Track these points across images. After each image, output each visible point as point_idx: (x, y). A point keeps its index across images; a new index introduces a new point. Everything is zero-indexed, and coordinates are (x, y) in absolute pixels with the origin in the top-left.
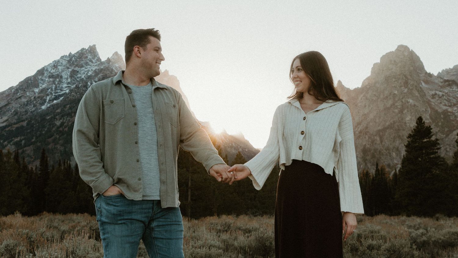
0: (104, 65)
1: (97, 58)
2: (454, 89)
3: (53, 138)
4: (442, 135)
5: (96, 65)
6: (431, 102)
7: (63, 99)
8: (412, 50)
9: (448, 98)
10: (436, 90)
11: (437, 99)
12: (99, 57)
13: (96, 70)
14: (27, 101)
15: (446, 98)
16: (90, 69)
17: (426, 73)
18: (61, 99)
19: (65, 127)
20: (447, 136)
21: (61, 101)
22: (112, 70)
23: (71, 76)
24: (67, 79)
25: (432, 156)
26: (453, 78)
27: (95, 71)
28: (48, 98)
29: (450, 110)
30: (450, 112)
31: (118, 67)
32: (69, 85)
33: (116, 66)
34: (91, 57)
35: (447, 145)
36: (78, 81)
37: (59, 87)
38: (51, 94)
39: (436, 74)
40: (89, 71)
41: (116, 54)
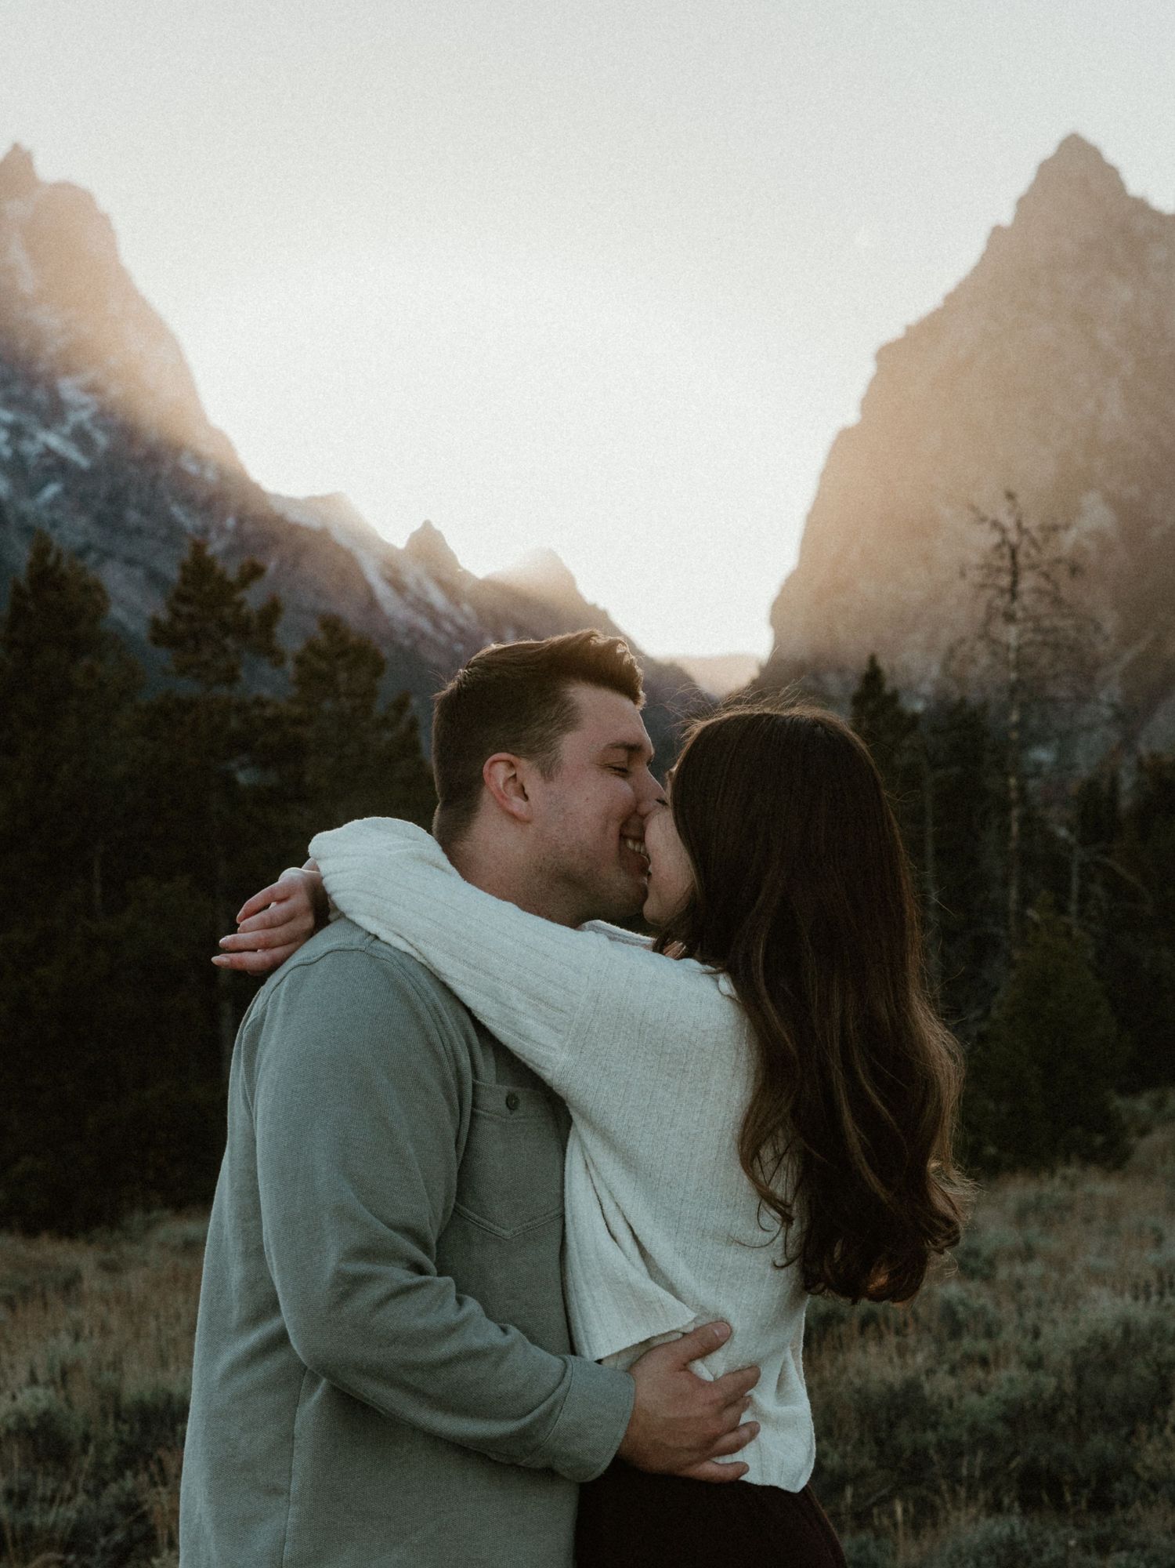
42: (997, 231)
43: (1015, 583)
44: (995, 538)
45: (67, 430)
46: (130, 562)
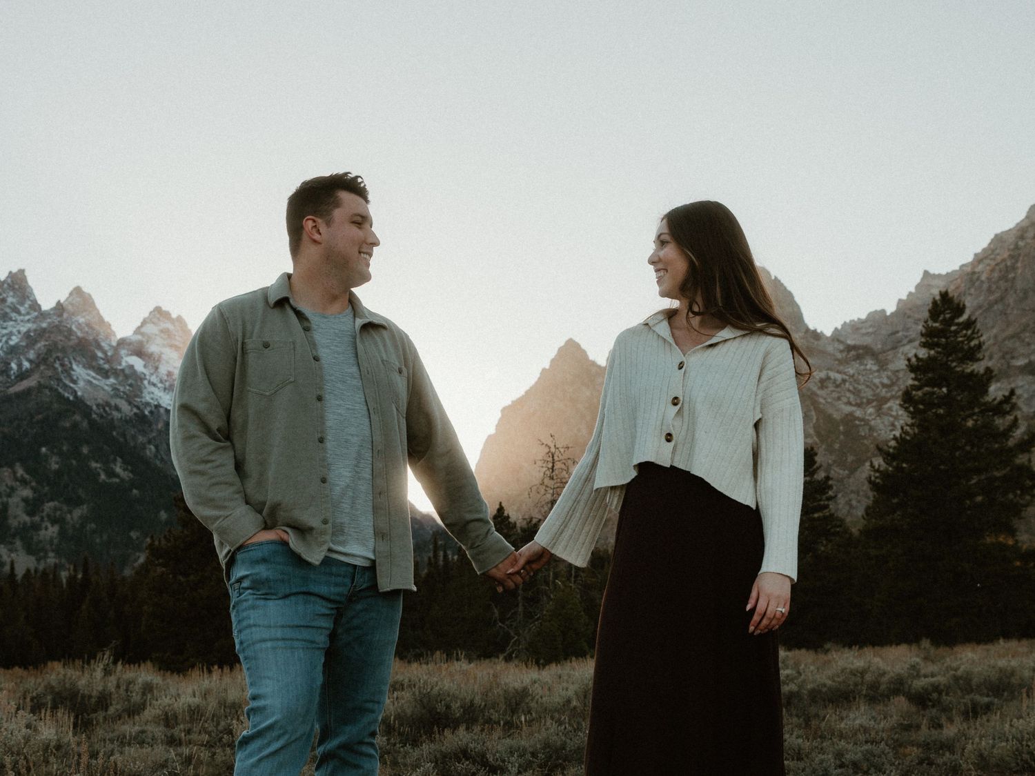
0: (49, 320)
1: (30, 303)
2: (868, 367)
4: (841, 472)
5: (29, 320)
6: (817, 395)
8: (776, 278)
9: (855, 388)
10: (828, 369)
11: (833, 389)
12: (36, 301)
13: (29, 331)
15: (851, 388)
16: (14, 330)
17: (808, 330)
20: (853, 471)
22: (70, 330)
25: (816, 515)
26: (867, 341)
27: (27, 335)
29: (858, 413)
30: (858, 419)
31: (84, 325)
33: (77, 321)
34: (14, 300)
35: (852, 492)
39: (828, 333)
40: (11, 334)
41: (78, 291)
42: (544, 370)
43: (553, 466)
44: (547, 450)
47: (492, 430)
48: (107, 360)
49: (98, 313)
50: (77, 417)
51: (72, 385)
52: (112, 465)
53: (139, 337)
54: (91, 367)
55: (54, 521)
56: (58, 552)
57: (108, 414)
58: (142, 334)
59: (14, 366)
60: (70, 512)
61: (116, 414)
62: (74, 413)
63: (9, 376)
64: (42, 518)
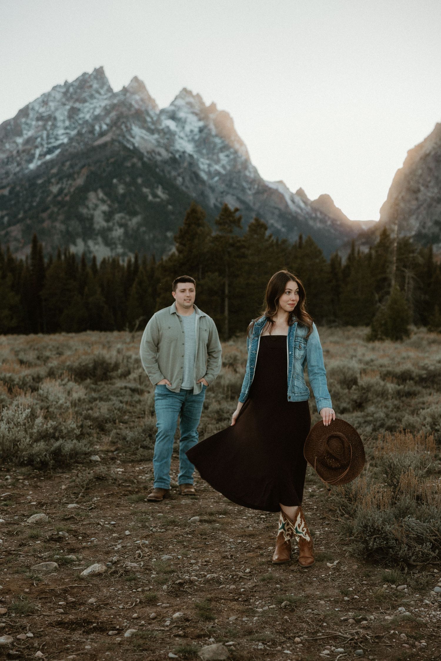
0: (118, 98)
1: (107, 87)
3: (49, 211)
5: (106, 99)
7: (60, 152)
12: (110, 87)
13: (106, 106)
14: (8, 158)
16: (98, 105)
18: (57, 152)
19: (66, 195)
21: (58, 156)
22: (131, 105)
23: (70, 117)
24: (64, 121)
27: (105, 108)
28: (38, 152)
31: (139, 101)
32: (68, 131)
33: (135, 98)
34: (97, 86)
36: (80, 124)
37: (52, 134)
38: (42, 145)
40: (94, 108)
41: (136, 79)
45: (221, 165)
46: (233, 195)
47: (401, 166)
48: (153, 123)
49: (147, 92)
50: (135, 160)
51: (132, 139)
52: (156, 190)
53: (173, 108)
54: (143, 127)
55: (121, 225)
56: (123, 244)
57: (154, 158)
58: (175, 106)
59: (97, 128)
60: (130, 220)
61: (158, 158)
62: (133, 157)
63: (94, 134)
64: (114, 224)
